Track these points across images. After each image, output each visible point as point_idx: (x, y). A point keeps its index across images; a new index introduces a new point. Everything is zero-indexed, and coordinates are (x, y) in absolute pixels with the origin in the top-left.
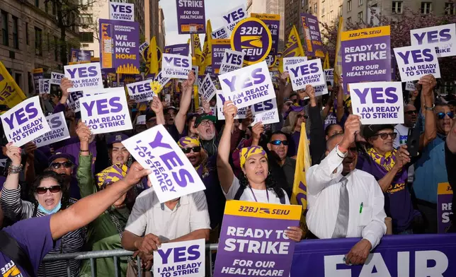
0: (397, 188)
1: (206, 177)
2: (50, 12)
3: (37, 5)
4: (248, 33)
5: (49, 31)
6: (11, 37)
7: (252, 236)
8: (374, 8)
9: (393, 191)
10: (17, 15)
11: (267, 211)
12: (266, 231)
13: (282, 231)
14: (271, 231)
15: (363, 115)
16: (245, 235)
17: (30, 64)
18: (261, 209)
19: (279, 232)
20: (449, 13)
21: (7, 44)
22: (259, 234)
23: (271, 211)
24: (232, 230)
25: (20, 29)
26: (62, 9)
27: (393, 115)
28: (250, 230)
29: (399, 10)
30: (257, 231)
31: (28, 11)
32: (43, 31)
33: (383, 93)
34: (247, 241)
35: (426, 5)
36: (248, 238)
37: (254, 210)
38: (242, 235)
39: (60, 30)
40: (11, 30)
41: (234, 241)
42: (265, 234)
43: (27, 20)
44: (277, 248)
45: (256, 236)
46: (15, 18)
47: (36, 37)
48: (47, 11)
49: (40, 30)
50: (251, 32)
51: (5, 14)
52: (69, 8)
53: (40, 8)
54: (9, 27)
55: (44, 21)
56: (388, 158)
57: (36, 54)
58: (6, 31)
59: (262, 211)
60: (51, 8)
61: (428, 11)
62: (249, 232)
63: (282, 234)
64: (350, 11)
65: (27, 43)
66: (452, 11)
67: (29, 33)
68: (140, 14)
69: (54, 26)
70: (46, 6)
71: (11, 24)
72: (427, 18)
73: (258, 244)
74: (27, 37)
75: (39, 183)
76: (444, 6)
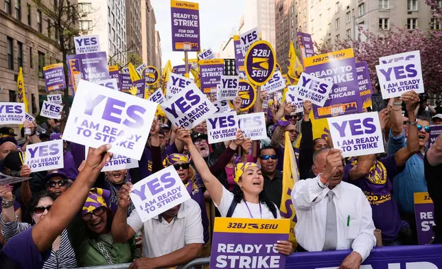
0: (383, 199)
1: (196, 194)
2: (53, 37)
3: (41, 31)
4: (259, 55)
5: (51, 55)
6: (16, 61)
7: (242, 252)
8: (361, 25)
9: (379, 202)
10: (22, 41)
11: (255, 226)
12: (256, 246)
13: (272, 246)
14: (261, 246)
15: (344, 148)
16: (236, 251)
17: (33, 87)
18: (250, 225)
19: (269, 246)
20: (435, 28)
21: (12, 68)
22: (249, 249)
23: (260, 226)
24: (222, 247)
25: (24, 53)
26: (64, 34)
27: (373, 145)
28: (240, 246)
29: (386, 26)
30: (247, 246)
31: (32, 37)
32: (46, 55)
33: (361, 124)
34: (237, 257)
35: (412, 21)
36: (239, 254)
37: (243, 226)
38: (232, 251)
39: (61, 53)
40: (16, 55)
41: (225, 257)
42: (255, 250)
43: (31, 46)
44: (268, 262)
45: (246, 251)
46: (20, 44)
47: (40, 61)
48: (49, 36)
49: (44, 54)
50: (262, 54)
51: (10, 39)
52: (71, 33)
53: (43, 33)
54: (14, 52)
55: (47, 46)
56: (373, 170)
57: (40, 77)
58: (11, 56)
59: (251, 227)
60: (54, 33)
61: (414, 26)
62: (239, 248)
63: (271, 248)
64: (339, 29)
65: (31, 67)
66: (438, 26)
67: (33, 57)
68: (138, 37)
69: (56, 50)
70: (49, 31)
71: (16, 49)
72: (413, 34)
73: (248, 259)
74: (31, 61)
75: (37, 203)
76: (430, 21)
